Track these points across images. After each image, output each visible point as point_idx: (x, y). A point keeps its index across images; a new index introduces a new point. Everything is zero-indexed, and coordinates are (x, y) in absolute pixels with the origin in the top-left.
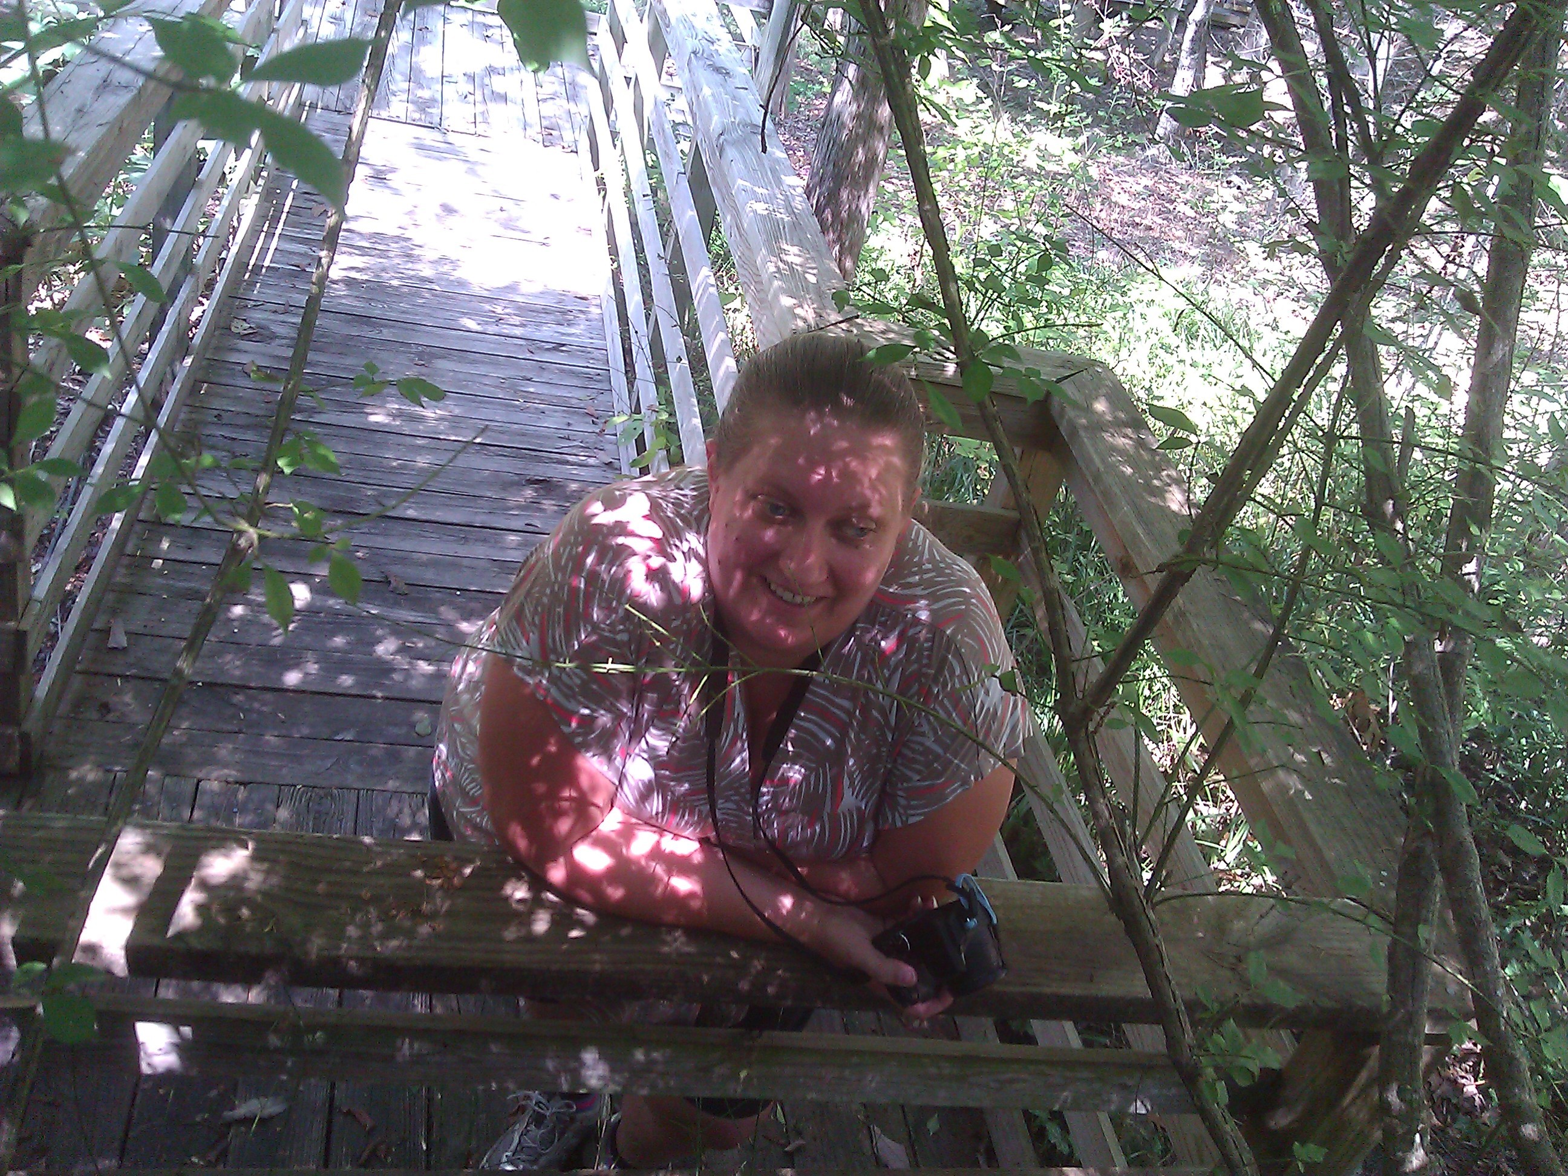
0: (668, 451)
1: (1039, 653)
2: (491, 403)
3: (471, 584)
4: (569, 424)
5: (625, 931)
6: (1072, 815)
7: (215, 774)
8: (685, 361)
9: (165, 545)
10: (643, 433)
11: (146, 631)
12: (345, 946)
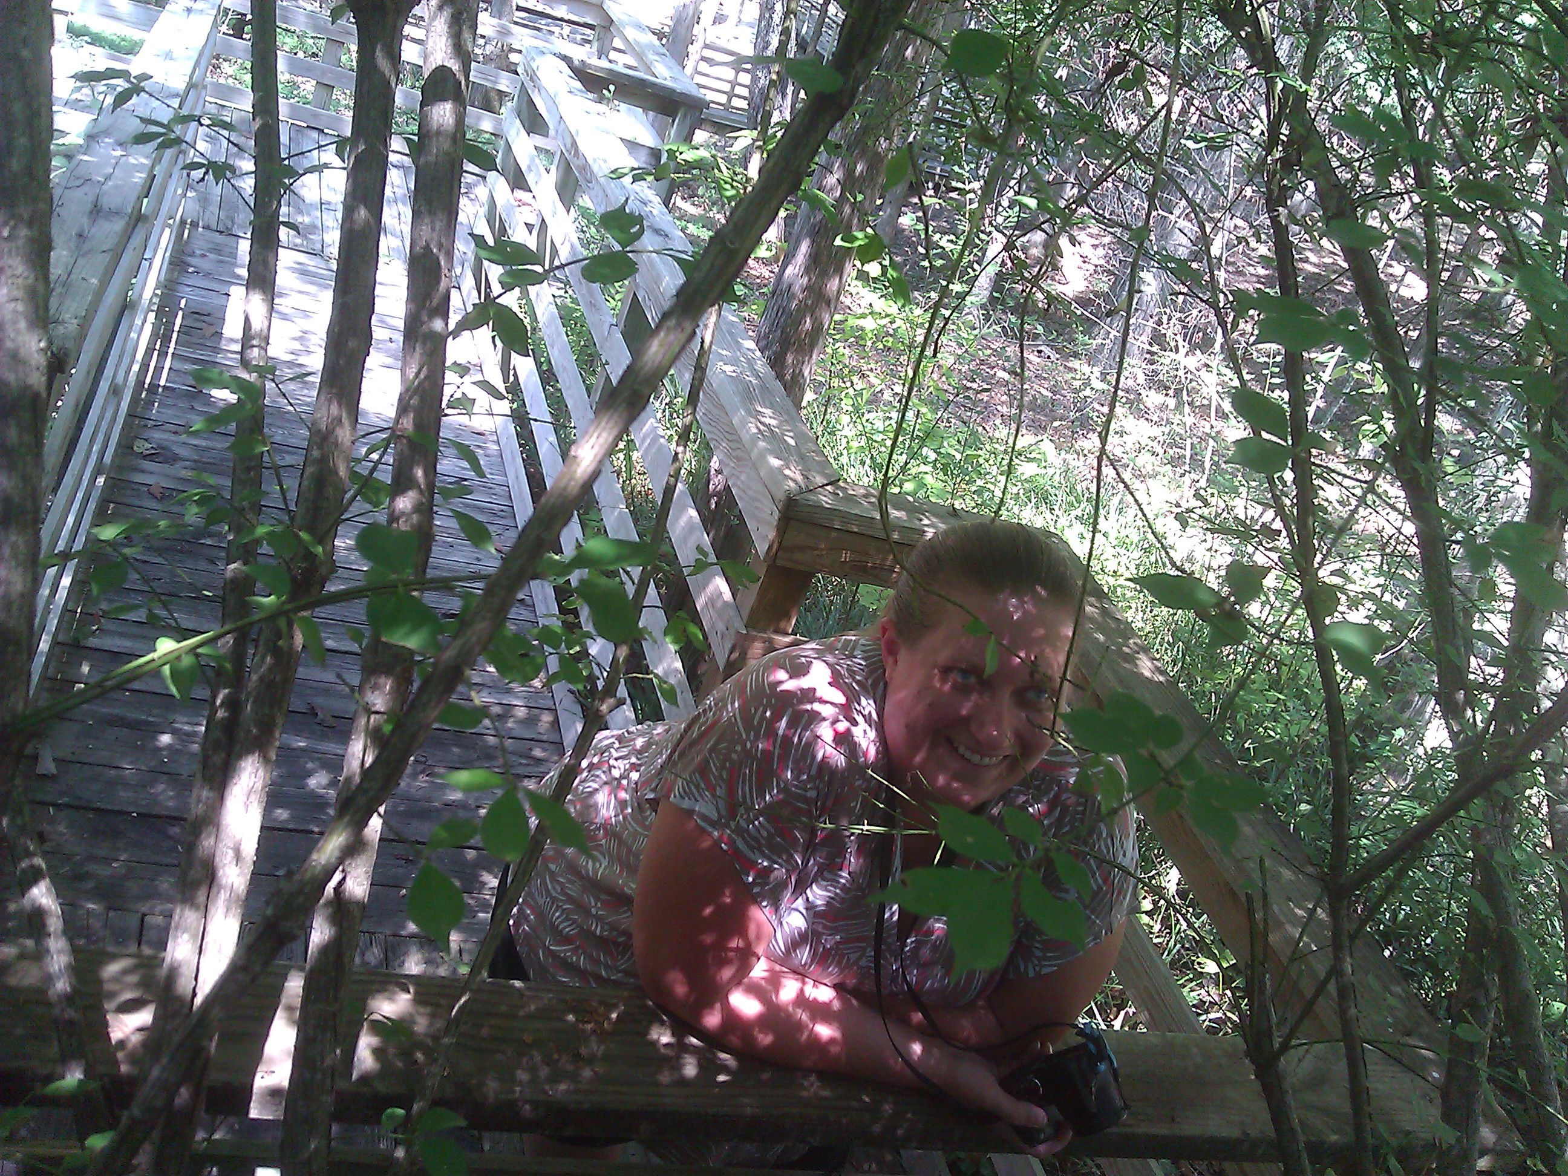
4: (478, 559)
5: (766, 1076)
7: (159, 908)
9: (85, 669)
11: (74, 758)
12: (518, 1089)
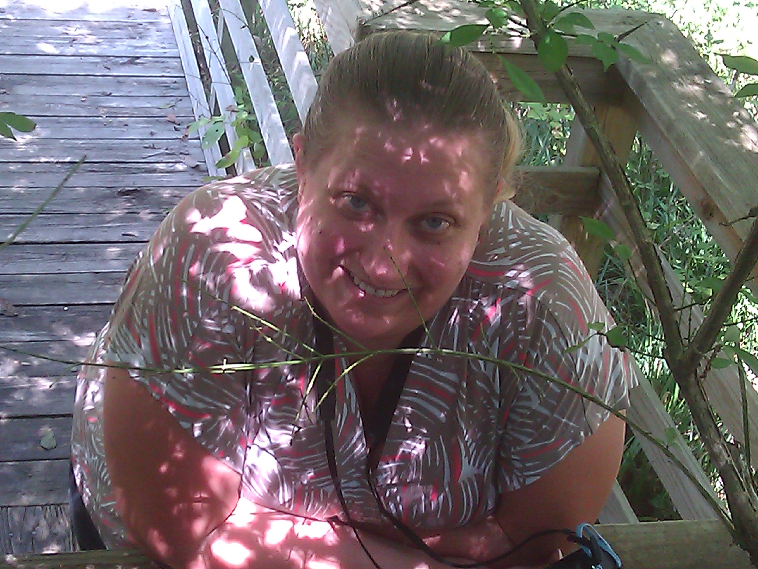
0: (252, 149)
1: (632, 300)
2: (75, 122)
3: (76, 298)
4: (152, 134)
6: (684, 452)
8: (258, 60)
10: (225, 133)
